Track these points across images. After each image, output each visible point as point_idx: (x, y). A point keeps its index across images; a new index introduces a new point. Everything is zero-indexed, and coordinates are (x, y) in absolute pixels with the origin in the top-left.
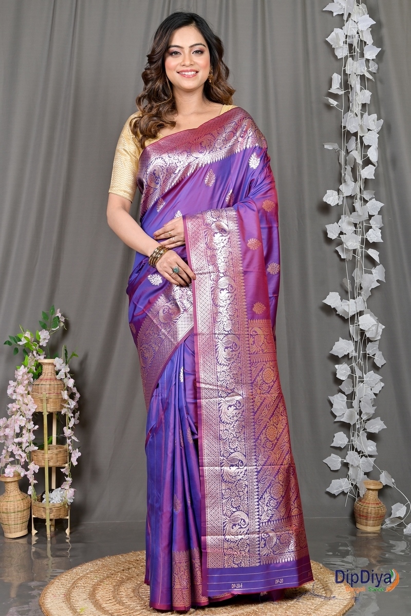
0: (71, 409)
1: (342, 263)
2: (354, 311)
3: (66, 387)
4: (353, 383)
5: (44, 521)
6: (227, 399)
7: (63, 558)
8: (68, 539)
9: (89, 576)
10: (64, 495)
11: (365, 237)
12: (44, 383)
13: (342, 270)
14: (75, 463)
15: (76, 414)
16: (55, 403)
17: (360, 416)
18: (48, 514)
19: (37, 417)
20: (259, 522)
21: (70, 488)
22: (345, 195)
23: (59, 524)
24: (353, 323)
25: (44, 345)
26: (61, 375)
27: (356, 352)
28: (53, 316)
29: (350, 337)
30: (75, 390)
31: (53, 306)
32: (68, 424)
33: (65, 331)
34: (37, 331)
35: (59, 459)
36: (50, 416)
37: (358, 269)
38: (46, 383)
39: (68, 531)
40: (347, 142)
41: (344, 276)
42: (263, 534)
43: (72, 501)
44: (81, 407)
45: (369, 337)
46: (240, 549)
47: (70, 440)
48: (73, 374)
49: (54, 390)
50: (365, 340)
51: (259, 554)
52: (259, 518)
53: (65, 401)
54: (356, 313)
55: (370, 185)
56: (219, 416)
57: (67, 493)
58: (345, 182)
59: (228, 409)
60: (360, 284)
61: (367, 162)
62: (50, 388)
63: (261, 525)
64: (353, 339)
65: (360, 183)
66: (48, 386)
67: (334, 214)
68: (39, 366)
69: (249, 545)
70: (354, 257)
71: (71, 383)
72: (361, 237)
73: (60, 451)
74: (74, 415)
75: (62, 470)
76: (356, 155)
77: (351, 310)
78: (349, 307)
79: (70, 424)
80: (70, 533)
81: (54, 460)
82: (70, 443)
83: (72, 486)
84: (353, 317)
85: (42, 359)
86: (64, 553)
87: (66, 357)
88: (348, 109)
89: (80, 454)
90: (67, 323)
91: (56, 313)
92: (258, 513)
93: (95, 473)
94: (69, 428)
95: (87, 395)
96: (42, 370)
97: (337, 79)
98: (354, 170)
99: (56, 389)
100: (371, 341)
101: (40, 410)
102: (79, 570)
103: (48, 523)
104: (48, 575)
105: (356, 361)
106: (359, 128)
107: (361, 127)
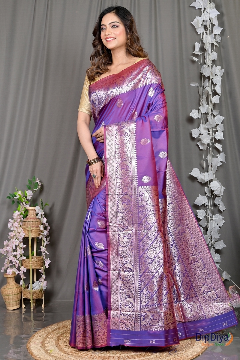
0: (45, 236)
1: (201, 152)
2: (208, 179)
3: (42, 223)
4: (207, 220)
5: (29, 300)
6: (123, 232)
7: (40, 321)
8: (43, 310)
9: (55, 331)
10: (41, 285)
11: (214, 136)
12: (29, 221)
13: (201, 156)
14: (47, 267)
15: (48, 238)
16: (36, 232)
17: (211, 239)
18: (31, 296)
19: (25, 240)
20: (140, 305)
21: (44, 281)
22: (202, 112)
23: (38, 302)
24: (207, 186)
25: (30, 199)
26: (39, 216)
27: (209, 203)
28: (35, 182)
29: (205, 194)
30: (47, 225)
31: (35, 176)
32: (43, 244)
33: (41, 191)
34: (25, 190)
35: (38, 264)
36: (33, 239)
37: (210, 155)
38: (31, 221)
39: (43, 306)
40: (204, 82)
41: (202, 159)
42: (142, 313)
43: (45, 288)
44: (50, 234)
45: (216, 194)
46: (129, 320)
47: (45, 253)
48: (46, 215)
49: (35, 224)
50: (214, 196)
51: (140, 324)
52: (140, 303)
53: (41, 231)
54: (208, 180)
55: (217, 106)
56: (119, 242)
57: (43, 284)
58: (202, 105)
59: (123, 238)
60: (211, 164)
61: (215, 93)
62: (33, 223)
63: (141, 307)
64: (207, 195)
65: (211, 106)
66: (32, 222)
67: (196, 124)
68: (26, 211)
69: (134, 318)
70: (207, 148)
71: (45, 220)
72: (211, 136)
73: (39, 260)
74: (47, 239)
75: (40, 271)
76: (209, 89)
77: (206, 179)
78: (205, 177)
79: (44, 244)
80: (45, 307)
81: (35, 265)
82: (44, 255)
83: (45, 280)
84: (207, 183)
85: (28, 207)
86: (41, 318)
87: (42, 205)
88: (204, 63)
89: (50, 261)
90: (42, 186)
91: (36, 181)
92: (140, 300)
93: (59, 272)
94: (44, 247)
95: (54, 227)
96: (28, 213)
97: (198, 46)
98: (207, 98)
99: (36, 224)
100: (217, 197)
101: (27, 236)
102: (49, 329)
103: (31, 301)
104: (32, 331)
105: (209, 208)
106: (210, 73)
107: (212, 73)
